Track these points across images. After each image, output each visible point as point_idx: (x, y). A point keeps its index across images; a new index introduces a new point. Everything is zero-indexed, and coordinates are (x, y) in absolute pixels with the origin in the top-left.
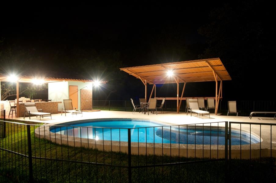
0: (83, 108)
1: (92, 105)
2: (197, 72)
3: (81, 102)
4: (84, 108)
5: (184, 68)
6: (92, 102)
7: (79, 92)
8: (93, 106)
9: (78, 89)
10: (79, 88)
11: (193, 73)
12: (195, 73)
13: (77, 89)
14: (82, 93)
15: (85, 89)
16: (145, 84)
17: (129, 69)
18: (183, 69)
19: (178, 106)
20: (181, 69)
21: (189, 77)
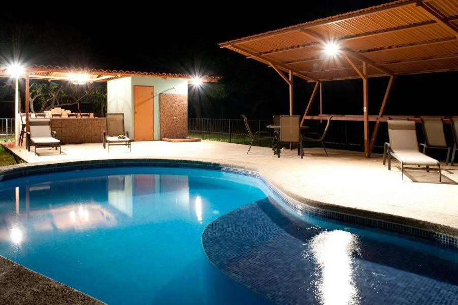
0: (166, 134)
1: (187, 128)
2: (411, 44)
3: (161, 121)
4: (168, 134)
5: (366, 34)
6: (187, 121)
7: (156, 99)
8: (189, 129)
9: (155, 92)
10: (157, 91)
11: (401, 46)
12: (407, 45)
13: (152, 94)
14: (163, 102)
15: (172, 92)
16: (289, 81)
17: (236, 44)
18: (363, 35)
19: (366, 137)
20: (360, 35)
21: (397, 60)
